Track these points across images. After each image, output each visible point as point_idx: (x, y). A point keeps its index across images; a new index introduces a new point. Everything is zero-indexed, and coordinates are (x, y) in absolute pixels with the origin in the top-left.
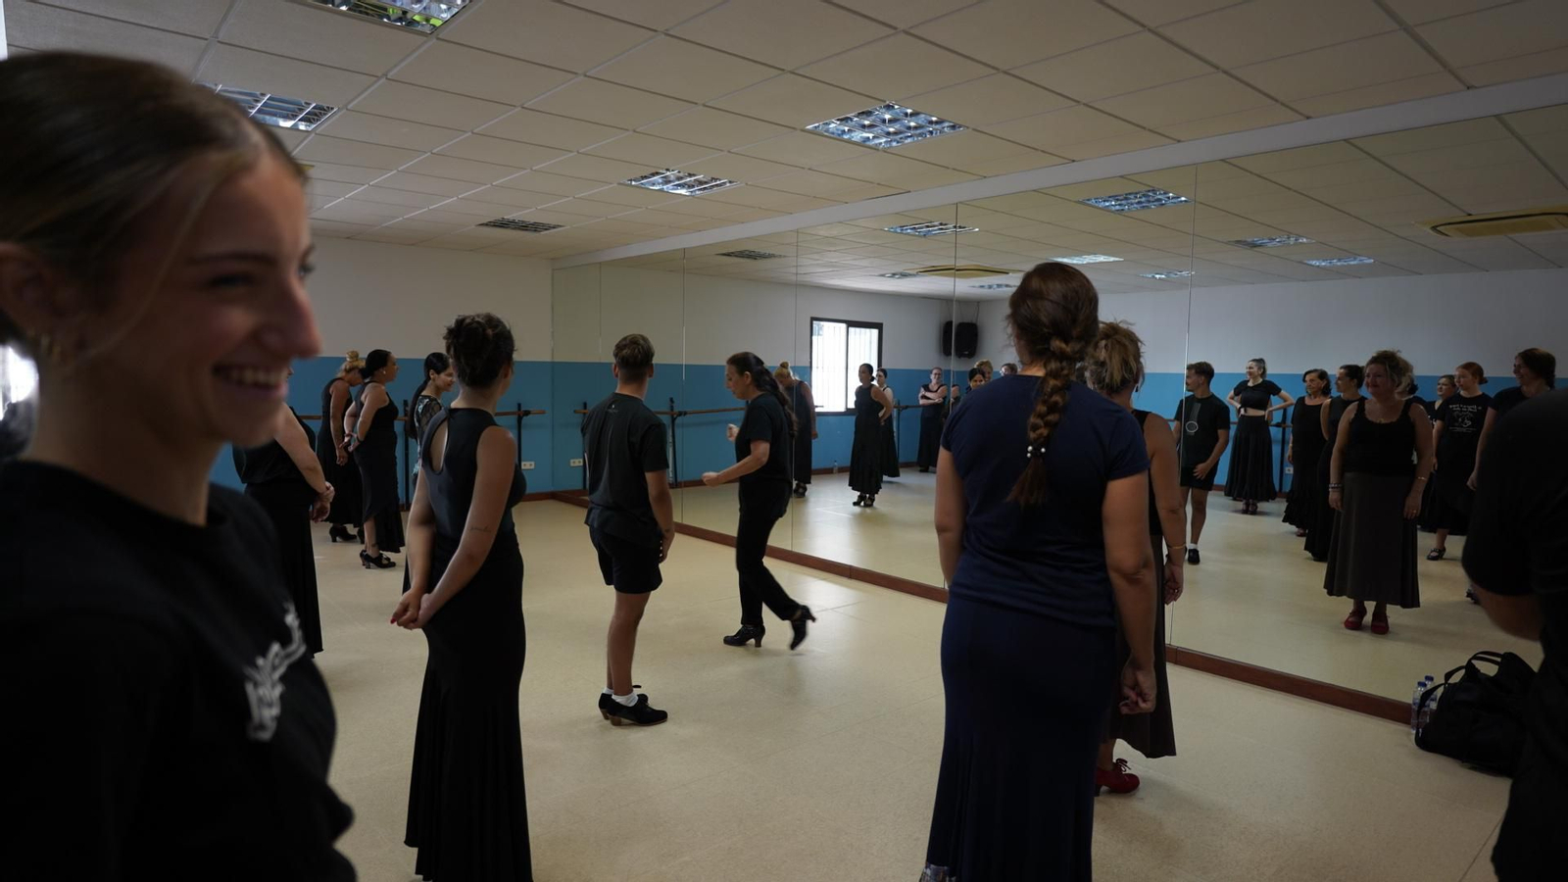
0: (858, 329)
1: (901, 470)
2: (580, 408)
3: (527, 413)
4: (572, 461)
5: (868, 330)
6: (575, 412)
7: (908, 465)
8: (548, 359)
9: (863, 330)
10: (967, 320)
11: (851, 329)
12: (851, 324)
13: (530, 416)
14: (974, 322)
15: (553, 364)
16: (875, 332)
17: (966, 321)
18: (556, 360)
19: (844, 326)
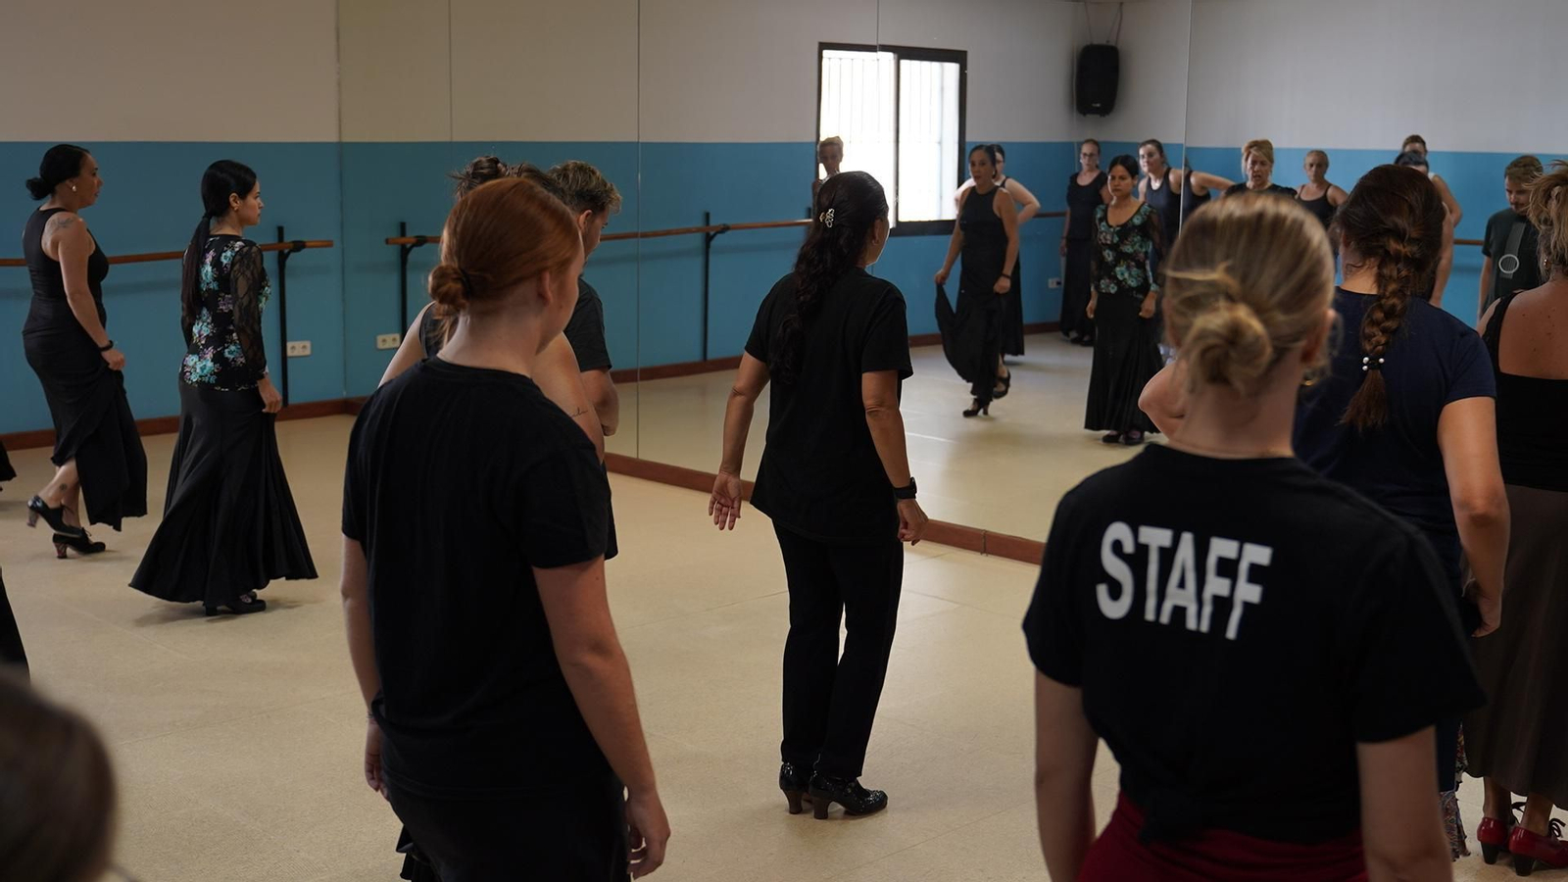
0: (916, 63)
1: (1028, 340)
2: (394, 233)
3: (299, 246)
4: (380, 338)
5: (936, 65)
6: (387, 241)
7: (1042, 329)
8: (334, 138)
9: (926, 64)
10: (1099, 40)
11: (904, 63)
12: (904, 53)
13: (304, 251)
14: (1112, 43)
15: (341, 149)
16: (952, 69)
17: (1096, 42)
18: (346, 139)
19: (889, 57)
